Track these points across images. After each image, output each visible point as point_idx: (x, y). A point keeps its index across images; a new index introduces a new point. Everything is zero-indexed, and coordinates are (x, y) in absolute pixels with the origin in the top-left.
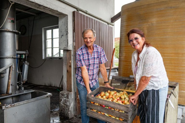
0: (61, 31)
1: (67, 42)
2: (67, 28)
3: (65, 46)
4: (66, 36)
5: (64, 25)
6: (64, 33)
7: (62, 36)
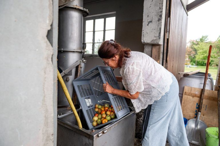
0: (148, 16)
1: (159, 32)
2: (160, 11)
3: (155, 38)
4: (158, 22)
5: (156, 5)
6: (154, 18)
7: (149, 23)
